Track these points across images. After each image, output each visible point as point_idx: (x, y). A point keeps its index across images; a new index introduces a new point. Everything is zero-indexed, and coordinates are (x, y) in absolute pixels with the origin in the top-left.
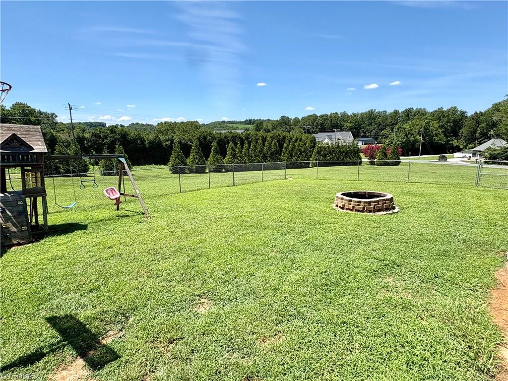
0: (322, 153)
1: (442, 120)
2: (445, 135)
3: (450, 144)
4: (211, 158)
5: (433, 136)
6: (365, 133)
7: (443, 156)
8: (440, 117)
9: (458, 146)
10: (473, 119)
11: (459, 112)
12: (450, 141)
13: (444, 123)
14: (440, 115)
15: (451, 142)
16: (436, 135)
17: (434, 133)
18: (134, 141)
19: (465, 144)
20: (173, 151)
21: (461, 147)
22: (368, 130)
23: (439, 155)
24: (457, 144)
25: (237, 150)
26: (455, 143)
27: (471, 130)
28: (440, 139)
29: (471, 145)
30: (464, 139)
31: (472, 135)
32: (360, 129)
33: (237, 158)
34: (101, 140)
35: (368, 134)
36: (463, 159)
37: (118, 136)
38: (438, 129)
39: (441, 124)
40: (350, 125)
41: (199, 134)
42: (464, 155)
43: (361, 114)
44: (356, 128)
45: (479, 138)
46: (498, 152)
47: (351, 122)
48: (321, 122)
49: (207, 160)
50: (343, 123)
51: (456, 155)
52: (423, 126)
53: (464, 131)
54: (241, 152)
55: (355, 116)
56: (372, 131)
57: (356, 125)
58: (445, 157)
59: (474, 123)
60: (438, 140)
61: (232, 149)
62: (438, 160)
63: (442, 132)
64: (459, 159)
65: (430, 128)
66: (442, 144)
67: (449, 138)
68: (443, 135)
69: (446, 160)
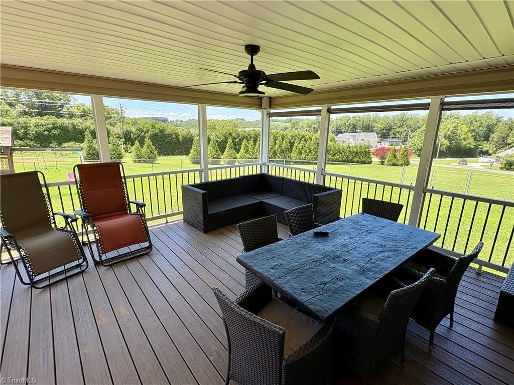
0: (331, 152)
1: (473, 125)
2: (475, 139)
3: (481, 148)
4: (226, 153)
5: (461, 140)
6: (395, 135)
7: (463, 160)
8: (472, 121)
9: (487, 151)
10: (506, 124)
11: (494, 117)
12: (480, 145)
13: (475, 127)
14: (472, 119)
15: (480, 147)
16: (465, 139)
17: (462, 136)
18: (170, 135)
19: (495, 149)
20: (193, 145)
21: (490, 152)
22: (398, 132)
23: (460, 159)
24: (488, 149)
25: (250, 147)
26: (486, 146)
27: (503, 135)
28: (470, 143)
30: (494, 144)
31: (504, 141)
32: (391, 130)
33: (249, 154)
34: (143, 133)
35: (398, 135)
36: (485, 164)
37: (157, 131)
38: (467, 133)
39: (472, 128)
40: (381, 126)
41: (226, 131)
42: (489, 159)
43: (393, 116)
44: (386, 130)
47: (382, 124)
48: (354, 123)
49: (222, 153)
50: (374, 124)
52: (451, 130)
53: (495, 137)
54: (253, 148)
55: (387, 118)
56: (402, 133)
57: (386, 127)
58: (465, 161)
59: (506, 129)
60: (466, 144)
61: (246, 145)
62: (457, 164)
63: (473, 136)
64: (482, 164)
65: (458, 132)
66: (470, 148)
67: (479, 143)
68: (472, 139)
69: (466, 164)
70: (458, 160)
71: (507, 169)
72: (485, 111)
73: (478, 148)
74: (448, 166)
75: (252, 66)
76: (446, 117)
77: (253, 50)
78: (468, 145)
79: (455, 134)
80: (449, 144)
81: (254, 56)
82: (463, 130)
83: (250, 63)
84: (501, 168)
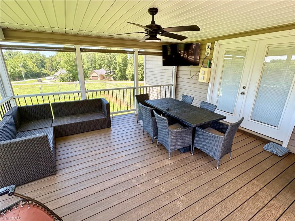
1: (33, 59)
2: (38, 68)
3: (43, 72)
5: (31, 68)
7: (39, 79)
8: (31, 57)
9: (46, 73)
10: (49, 59)
13: (35, 60)
14: (31, 56)
15: (42, 71)
16: (33, 68)
17: (31, 66)
19: (50, 72)
21: (49, 74)
24: (46, 72)
26: (45, 71)
27: (50, 65)
28: (36, 70)
29: (53, 73)
30: (48, 70)
31: (52, 68)
36: (50, 80)
38: (32, 64)
39: (33, 61)
42: (50, 78)
45: (55, 69)
46: (63, 76)
51: (47, 78)
53: (47, 66)
59: (50, 62)
62: (37, 82)
63: (36, 66)
64: (49, 80)
65: (27, 63)
66: (38, 73)
67: (41, 69)
68: (36, 68)
69: (42, 81)
70: (36, 79)
71: (62, 81)
72: (35, 51)
73: (42, 72)
74: (32, 84)
75: (153, 22)
76: (13, 54)
77: (153, 11)
78: (36, 71)
79: (26, 65)
80: (25, 71)
81: (154, 16)
82: (29, 62)
83: (152, 20)
84: (60, 81)
